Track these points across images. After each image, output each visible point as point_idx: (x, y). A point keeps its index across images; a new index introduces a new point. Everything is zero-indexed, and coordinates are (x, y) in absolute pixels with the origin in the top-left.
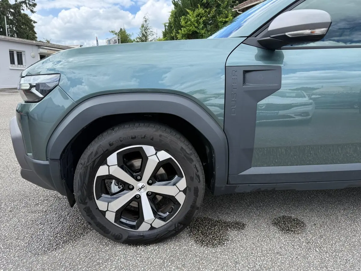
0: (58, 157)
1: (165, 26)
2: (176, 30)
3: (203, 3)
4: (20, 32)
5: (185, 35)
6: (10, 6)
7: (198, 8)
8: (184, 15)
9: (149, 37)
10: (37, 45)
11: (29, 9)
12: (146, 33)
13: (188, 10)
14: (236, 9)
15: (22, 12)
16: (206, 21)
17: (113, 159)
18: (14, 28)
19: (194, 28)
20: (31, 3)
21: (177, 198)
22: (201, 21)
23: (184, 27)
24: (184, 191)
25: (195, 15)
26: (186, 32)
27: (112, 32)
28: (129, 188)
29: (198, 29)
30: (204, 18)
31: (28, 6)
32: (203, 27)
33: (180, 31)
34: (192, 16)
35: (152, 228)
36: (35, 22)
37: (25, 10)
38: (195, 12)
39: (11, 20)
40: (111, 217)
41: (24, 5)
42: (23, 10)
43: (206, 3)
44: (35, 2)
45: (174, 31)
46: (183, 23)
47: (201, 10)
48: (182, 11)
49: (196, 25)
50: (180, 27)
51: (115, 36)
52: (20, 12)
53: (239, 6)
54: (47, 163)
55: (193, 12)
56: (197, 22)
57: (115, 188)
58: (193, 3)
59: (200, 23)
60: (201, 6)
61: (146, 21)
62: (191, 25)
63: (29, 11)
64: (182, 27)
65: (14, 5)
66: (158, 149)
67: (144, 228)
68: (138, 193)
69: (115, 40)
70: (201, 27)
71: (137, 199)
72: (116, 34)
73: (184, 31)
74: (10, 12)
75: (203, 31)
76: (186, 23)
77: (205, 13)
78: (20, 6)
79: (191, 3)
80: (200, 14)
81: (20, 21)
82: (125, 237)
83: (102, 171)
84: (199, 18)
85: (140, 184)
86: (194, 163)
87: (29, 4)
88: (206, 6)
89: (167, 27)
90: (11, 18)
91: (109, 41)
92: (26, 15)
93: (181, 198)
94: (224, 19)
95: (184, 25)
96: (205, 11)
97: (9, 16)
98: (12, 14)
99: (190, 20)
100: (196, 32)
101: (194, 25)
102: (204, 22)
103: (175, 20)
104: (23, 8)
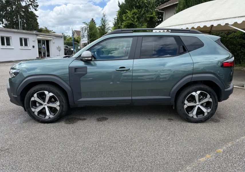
0: (19, 94)
1: (115, 20)
2: (121, 23)
3: (137, 6)
4: (28, 23)
5: (126, 25)
6: (22, 7)
7: (133, 9)
8: (125, 13)
9: (106, 26)
10: (36, 34)
11: (34, 8)
12: (104, 23)
13: (127, 11)
14: (157, 9)
15: (30, 10)
16: (139, 17)
17: (35, 95)
18: (25, 21)
19: (131, 21)
20: (35, 5)
21: (57, 108)
22: (136, 17)
23: (125, 21)
24: (59, 106)
25: (131, 13)
26: (126, 24)
27: (84, 23)
28: (42, 104)
29: (134, 22)
30: (137, 15)
31: (33, 6)
32: (137, 21)
33: (122, 23)
34: (129, 14)
35: (49, 118)
36: (37, 17)
37: (31, 9)
38: (132, 11)
39: (22, 15)
40: (36, 114)
41: (31, 6)
42: (30, 9)
43: (139, 6)
44: (37, 4)
45: (120, 23)
46: (124, 18)
47: (135, 10)
48: (124, 11)
49: (133, 19)
50: (122, 21)
51: (85, 25)
52: (29, 10)
53: (159, 7)
54: (17, 96)
55: (131, 12)
56: (133, 17)
57: (38, 105)
58: (130, 6)
59: (135, 18)
60: (135, 8)
61: (104, 16)
62: (129, 20)
63: (34, 10)
64: (124, 21)
65: (24, 6)
66: (49, 92)
67: (47, 117)
68: (44, 106)
69: (86, 28)
70: (135, 20)
71: (44, 108)
72: (86, 24)
73: (125, 23)
74: (22, 10)
75: (137, 23)
76: (126, 18)
77: (138, 12)
78: (28, 7)
79: (129, 6)
80: (135, 13)
81: (29, 16)
82: (41, 120)
83: (33, 99)
84: (134, 15)
85: (45, 103)
86: (61, 97)
87: (34, 5)
88: (139, 7)
89: (116, 20)
90: (23, 14)
91: (82, 28)
92: (32, 12)
93: (58, 108)
94: (150, 15)
95: (125, 20)
96: (138, 11)
97: (22, 13)
98: (23, 12)
99: (128, 17)
100: (132, 23)
101: (131, 19)
102: (137, 17)
103: (120, 16)
104: (30, 8)
